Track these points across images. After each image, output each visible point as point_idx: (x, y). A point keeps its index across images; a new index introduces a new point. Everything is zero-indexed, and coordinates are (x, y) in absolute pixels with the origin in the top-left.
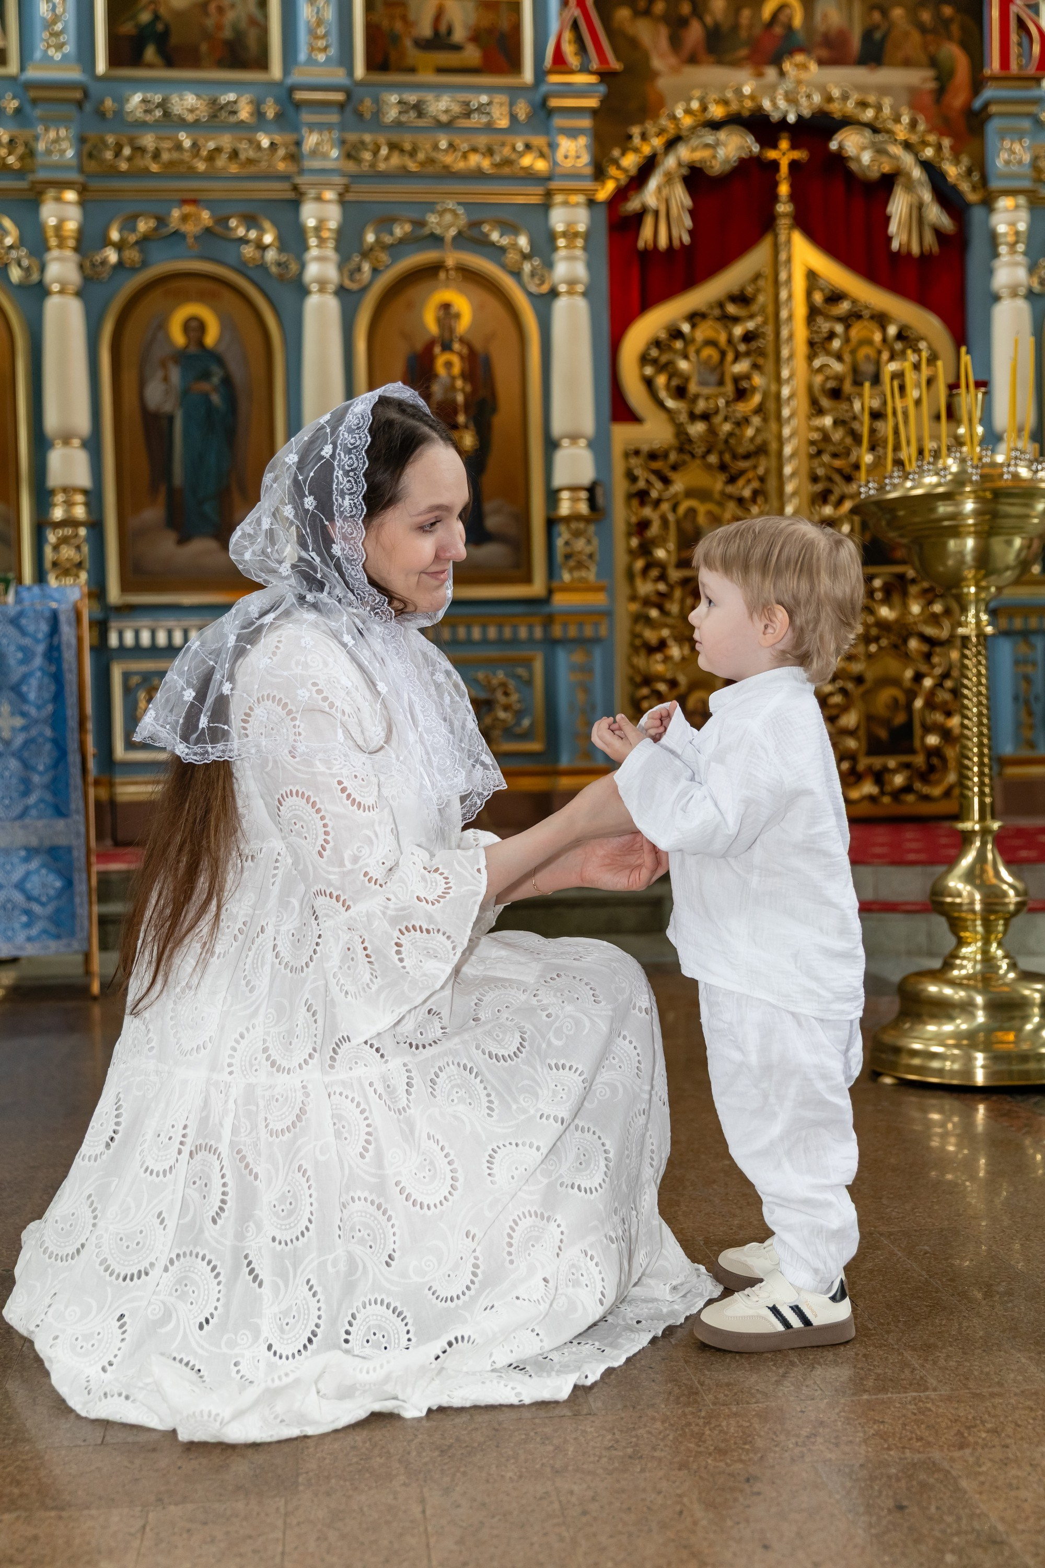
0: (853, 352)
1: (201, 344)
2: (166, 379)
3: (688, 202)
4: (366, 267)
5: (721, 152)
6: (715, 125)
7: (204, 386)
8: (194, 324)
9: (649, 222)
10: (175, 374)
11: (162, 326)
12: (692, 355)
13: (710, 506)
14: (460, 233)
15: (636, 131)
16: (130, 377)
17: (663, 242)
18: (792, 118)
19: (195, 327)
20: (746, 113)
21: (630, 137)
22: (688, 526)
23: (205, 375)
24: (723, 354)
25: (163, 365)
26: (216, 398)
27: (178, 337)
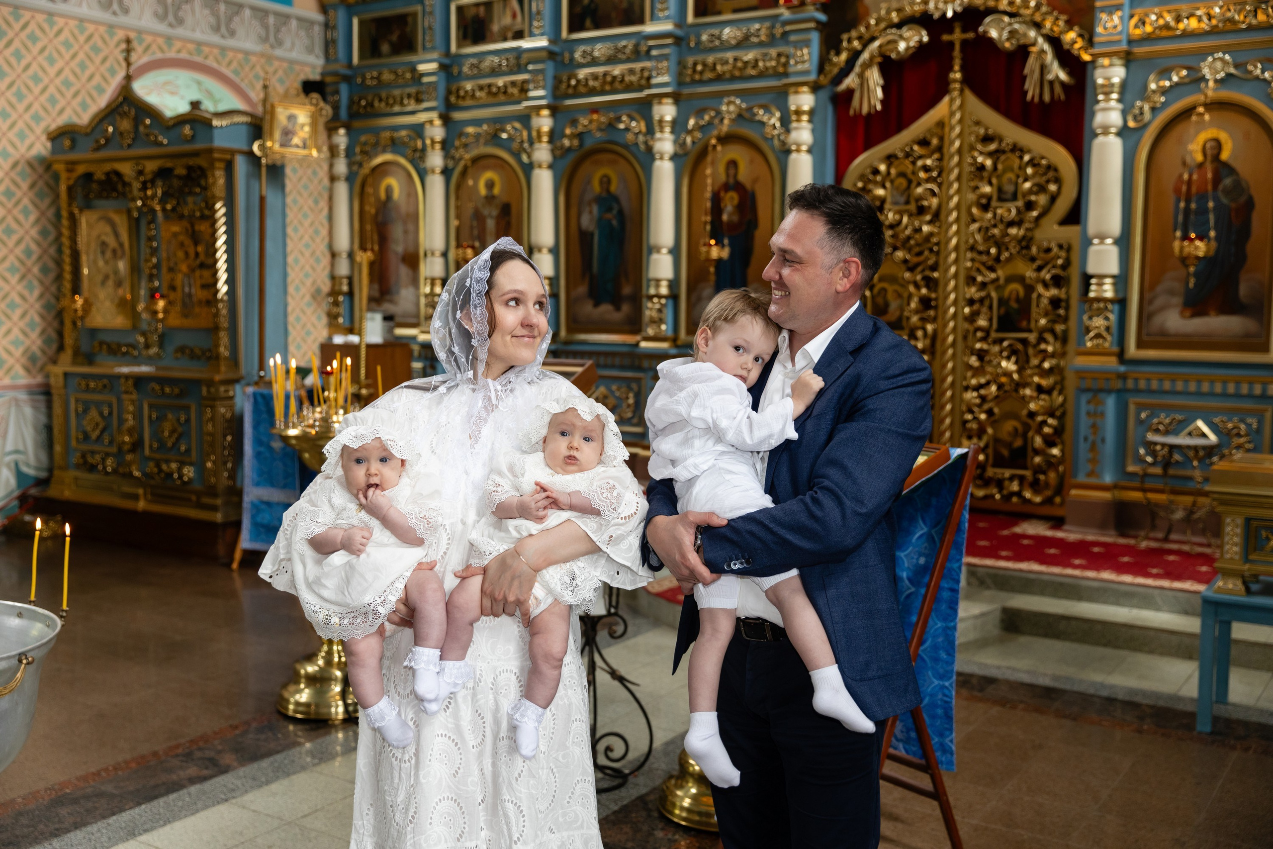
0: (999, 177)
1: (608, 191)
2: (591, 212)
3: (881, 82)
4: (689, 140)
5: (902, 46)
6: (899, 26)
7: (609, 216)
8: (605, 179)
9: (857, 96)
10: (595, 209)
11: (589, 182)
12: (888, 185)
13: (897, 287)
14: (740, 116)
15: (845, 37)
16: (574, 211)
17: (865, 110)
18: (950, 14)
19: (606, 181)
20: (917, 15)
21: (841, 41)
22: (880, 300)
23: (609, 209)
24: (910, 182)
25: (590, 204)
26: (615, 223)
27: (596, 187)
